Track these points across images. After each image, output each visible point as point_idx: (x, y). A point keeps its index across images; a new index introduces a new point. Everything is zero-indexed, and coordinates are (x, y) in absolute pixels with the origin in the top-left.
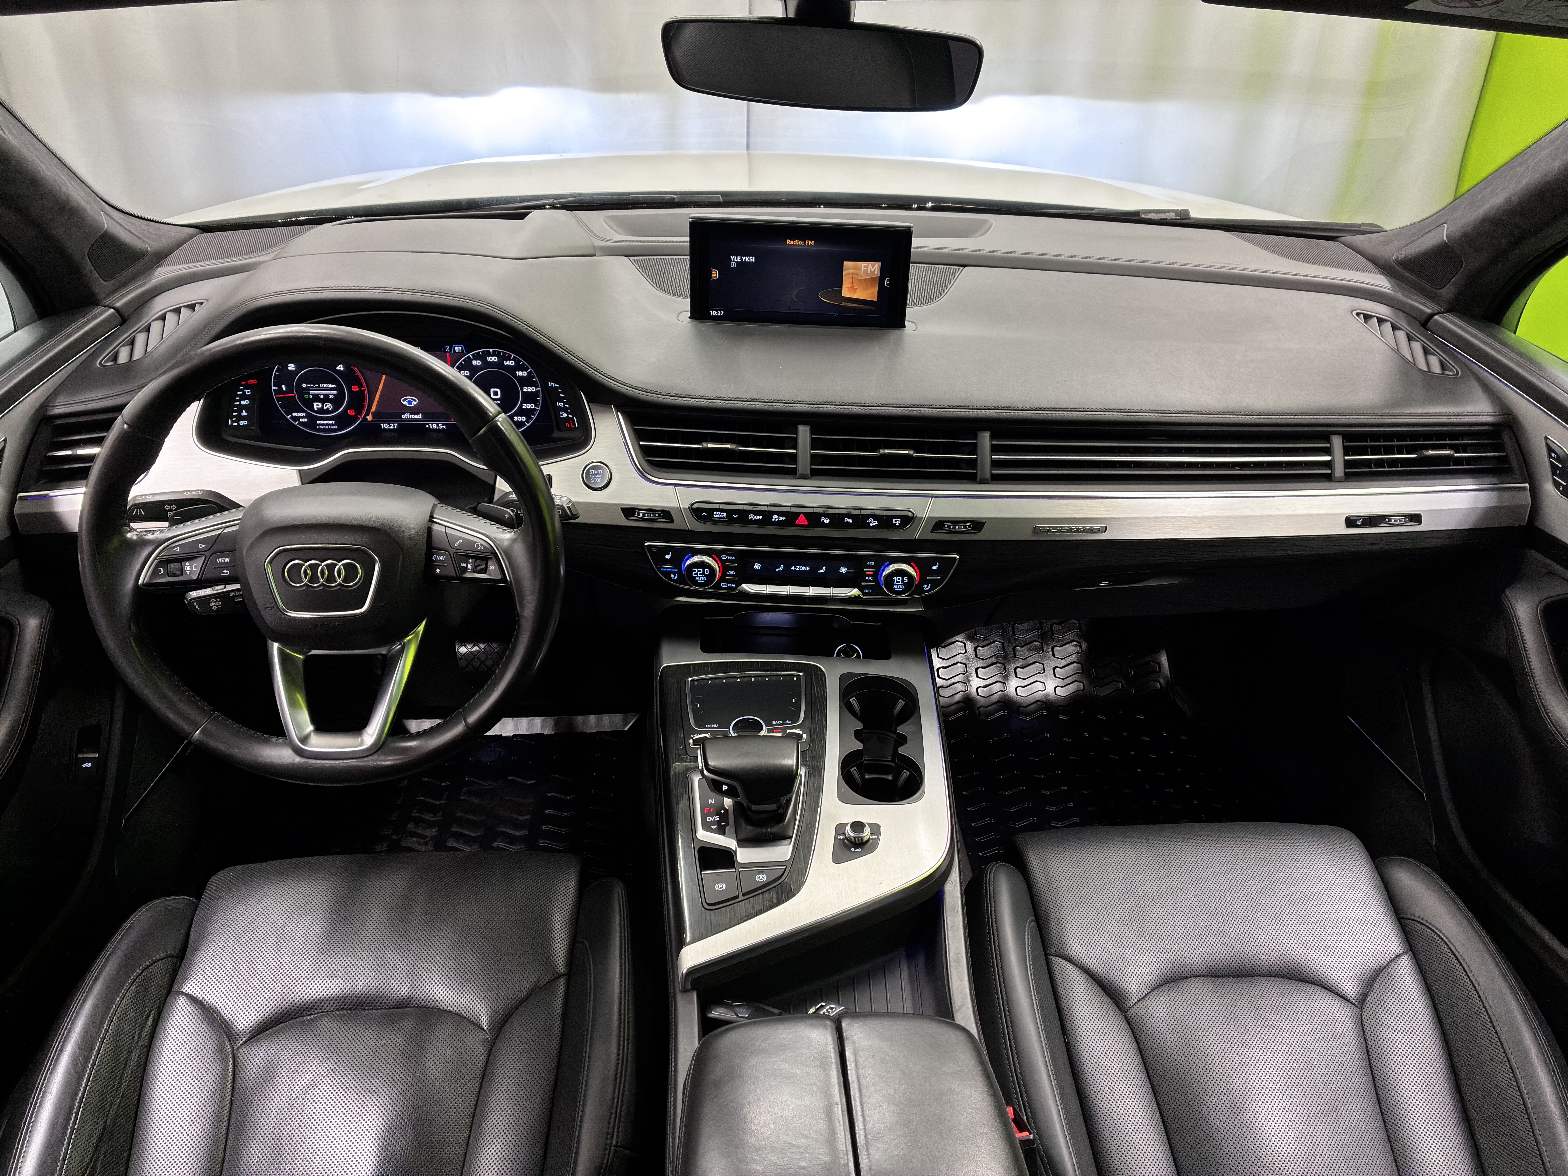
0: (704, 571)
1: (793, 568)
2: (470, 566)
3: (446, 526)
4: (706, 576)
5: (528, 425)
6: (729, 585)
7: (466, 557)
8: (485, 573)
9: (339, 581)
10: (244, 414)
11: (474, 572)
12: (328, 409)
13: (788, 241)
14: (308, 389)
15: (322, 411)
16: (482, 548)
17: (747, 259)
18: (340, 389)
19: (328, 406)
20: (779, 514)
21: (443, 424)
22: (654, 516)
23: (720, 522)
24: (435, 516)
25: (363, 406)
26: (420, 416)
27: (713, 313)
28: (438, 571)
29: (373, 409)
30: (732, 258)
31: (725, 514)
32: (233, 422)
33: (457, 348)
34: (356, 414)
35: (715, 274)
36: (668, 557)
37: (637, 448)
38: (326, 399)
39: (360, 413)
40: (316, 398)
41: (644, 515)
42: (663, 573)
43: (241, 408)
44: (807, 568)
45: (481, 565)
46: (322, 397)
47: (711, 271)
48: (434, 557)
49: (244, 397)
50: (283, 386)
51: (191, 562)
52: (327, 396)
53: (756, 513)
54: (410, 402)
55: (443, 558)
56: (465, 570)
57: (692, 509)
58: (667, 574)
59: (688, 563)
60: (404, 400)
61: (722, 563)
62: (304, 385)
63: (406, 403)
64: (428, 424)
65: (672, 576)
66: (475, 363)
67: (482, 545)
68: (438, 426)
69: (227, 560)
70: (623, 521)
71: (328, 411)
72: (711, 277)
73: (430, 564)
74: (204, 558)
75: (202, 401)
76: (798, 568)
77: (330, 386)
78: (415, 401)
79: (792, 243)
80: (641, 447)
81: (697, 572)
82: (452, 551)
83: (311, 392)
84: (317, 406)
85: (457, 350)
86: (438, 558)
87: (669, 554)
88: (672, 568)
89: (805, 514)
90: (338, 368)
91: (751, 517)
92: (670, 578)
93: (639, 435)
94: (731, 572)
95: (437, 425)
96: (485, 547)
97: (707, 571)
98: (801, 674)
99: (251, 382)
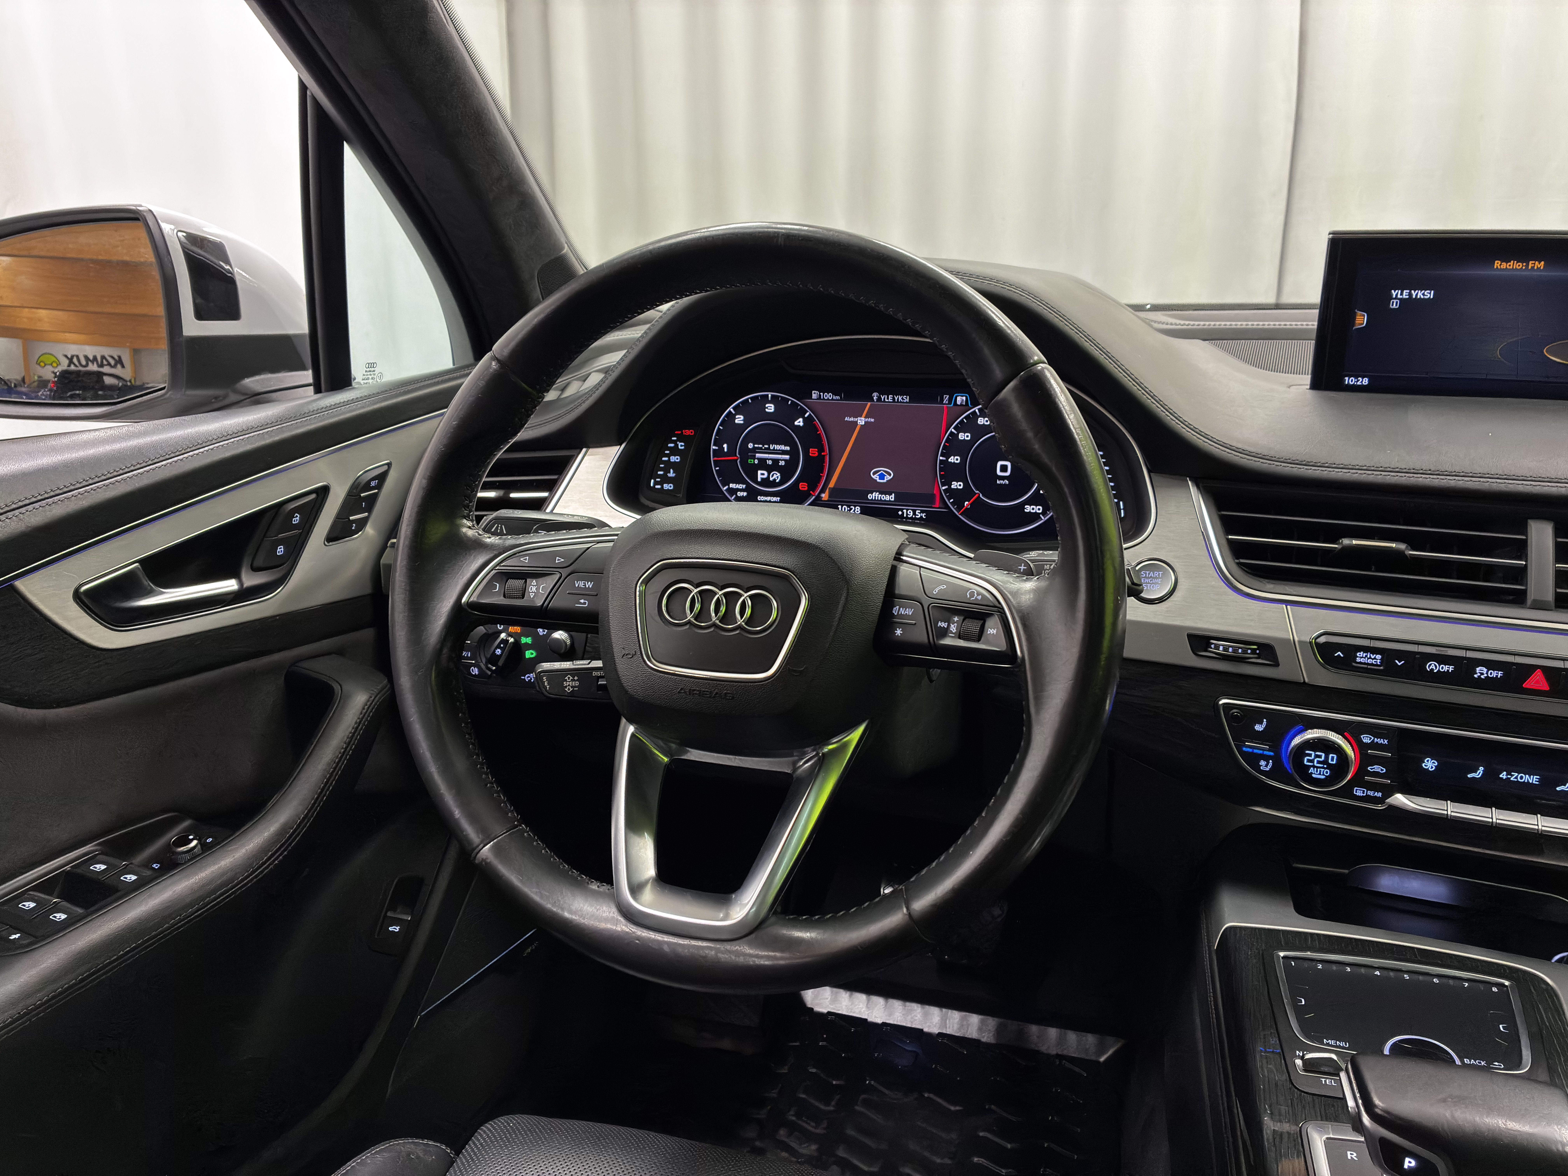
0: (1327, 758)
1: (1503, 775)
2: (953, 628)
3: (920, 567)
4: (1330, 766)
5: (1044, 519)
6: (1371, 793)
7: (949, 611)
8: (978, 640)
9: (740, 621)
10: (671, 474)
11: (960, 638)
12: (775, 480)
13: (1497, 264)
14: (754, 450)
15: (766, 482)
16: (980, 597)
17: (1420, 294)
18: (793, 453)
19: (775, 476)
20: (1490, 665)
21: (922, 512)
22: (1244, 652)
23: (1367, 671)
24: (905, 553)
25: (819, 481)
26: (892, 498)
27: (1349, 381)
28: (899, 632)
29: (832, 485)
30: (1394, 293)
31: (1379, 657)
32: (656, 483)
33: (959, 399)
34: (809, 490)
35: (1362, 319)
36: (1259, 728)
37: (1224, 542)
38: (775, 466)
39: (814, 490)
40: (763, 465)
41: (1226, 649)
42: (1247, 756)
43: (669, 465)
44: (1534, 779)
45: (973, 626)
46: (770, 462)
47: (1355, 314)
48: (895, 611)
49: (675, 451)
50: (725, 446)
51: (541, 580)
52: (776, 461)
53: (1442, 659)
54: (882, 477)
55: (909, 612)
56: (944, 633)
57: (1316, 644)
58: (1253, 759)
59: (1297, 740)
60: (874, 474)
61: (1360, 747)
62: (750, 446)
63: (876, 477)
64: (902, 510)
65: (1263, 763)
66: (981, 421)
67: (978, 594)
68: (914, 514)
69: (589, 585)
70: (1188, 658)
71: (774, 484)
72: (1354, 325)
73: (886, 619)
74: (558, 576)
75: (623, 446)
76: (1515, 777)
77: (783, 447)
78: (890, 475)
79: (1504, 265)
80: (1230, 542)
81: (1312, 758)
82: (926, 601)
83: (758, 455)
84: (761, 474)
85: (959, 402)
86: (902, 611)
87: (1261, 723)
88: (1263, 750)
89: (1546, 670)
90: (796, 423)
91: (1432, 666)
92: (1257, 768)
93: (1227, 525)
94: (1377, 768)
95: (914, 512)
96: (983, 596)
97: (1333, 759)
98: (1507, 983)
99: (688, 432)
